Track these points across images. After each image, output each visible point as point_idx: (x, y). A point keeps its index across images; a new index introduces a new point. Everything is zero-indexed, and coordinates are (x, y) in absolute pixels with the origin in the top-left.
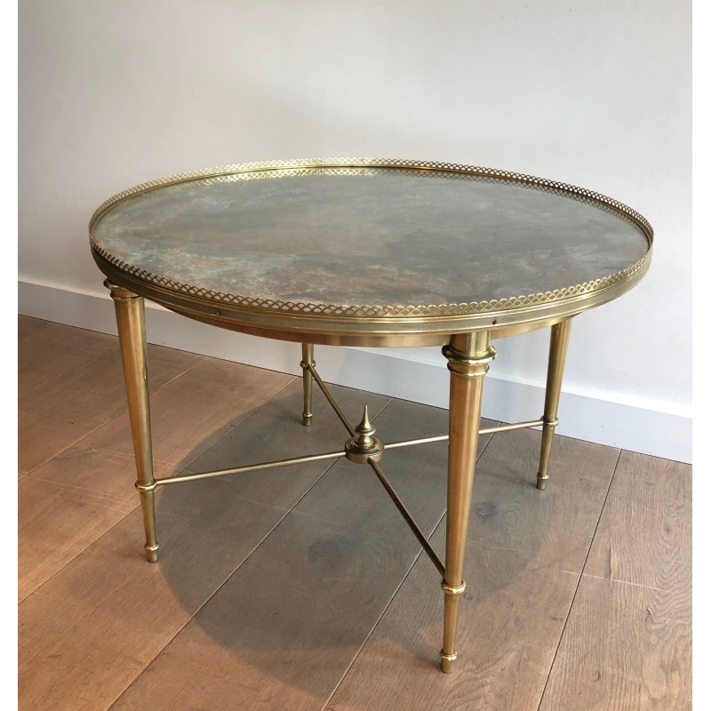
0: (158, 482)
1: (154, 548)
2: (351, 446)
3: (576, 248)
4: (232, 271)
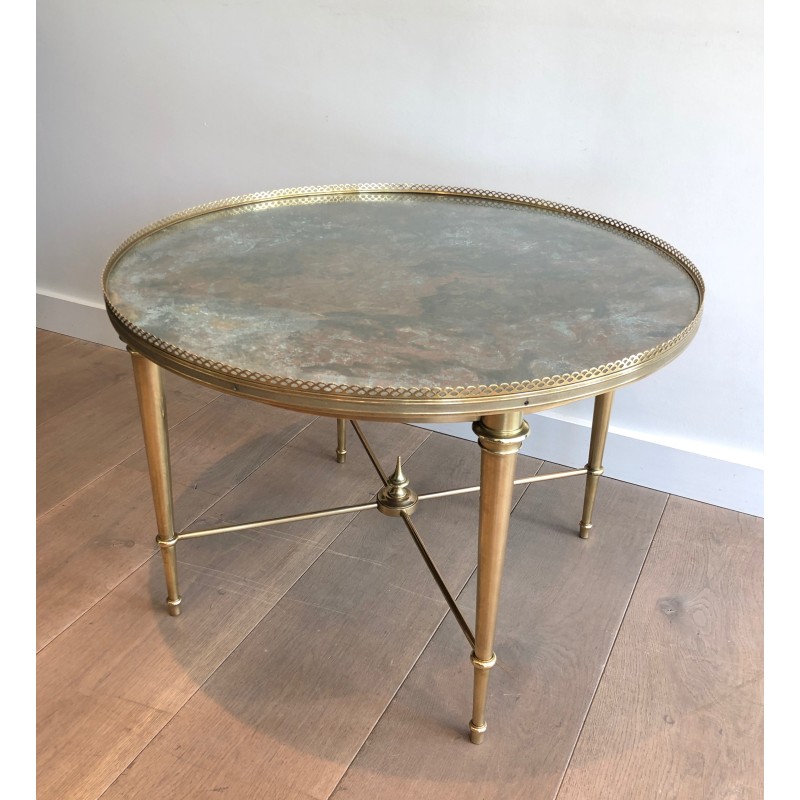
0: (180, 537)
1: (177, 602)
2: (383, 497)
3: (621, 307)
4: (252, 334)
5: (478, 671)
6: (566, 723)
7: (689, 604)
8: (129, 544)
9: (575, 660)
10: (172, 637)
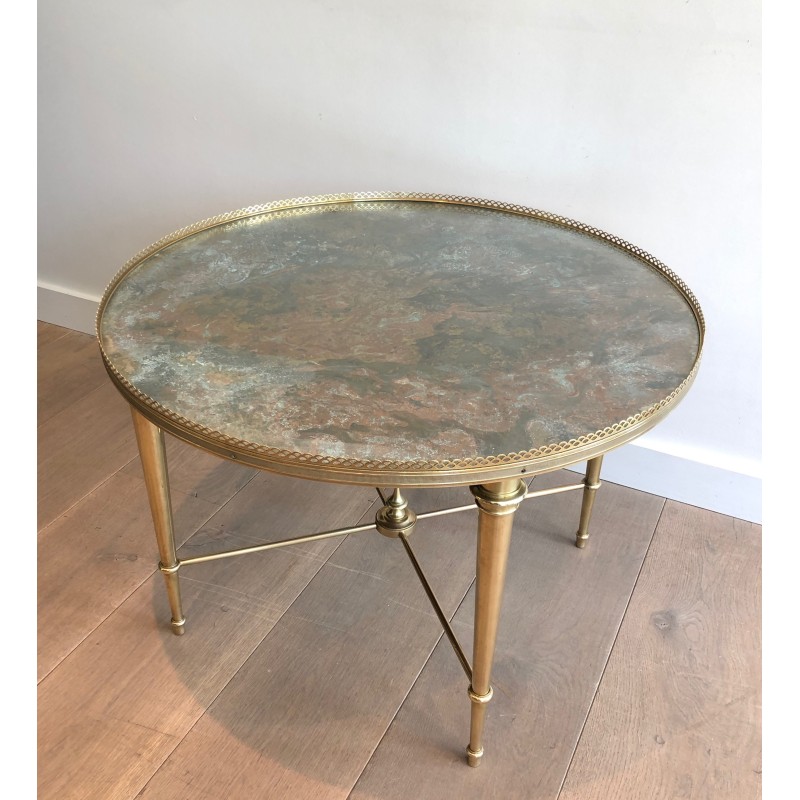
1: (181, 623)
3: (620, 349)
4: (249, 390)
5: (475, 705)
6: (560, 744)
7: (682, 617)
8: (132, 558)
9: (570, 678)
10: (177, 657)
